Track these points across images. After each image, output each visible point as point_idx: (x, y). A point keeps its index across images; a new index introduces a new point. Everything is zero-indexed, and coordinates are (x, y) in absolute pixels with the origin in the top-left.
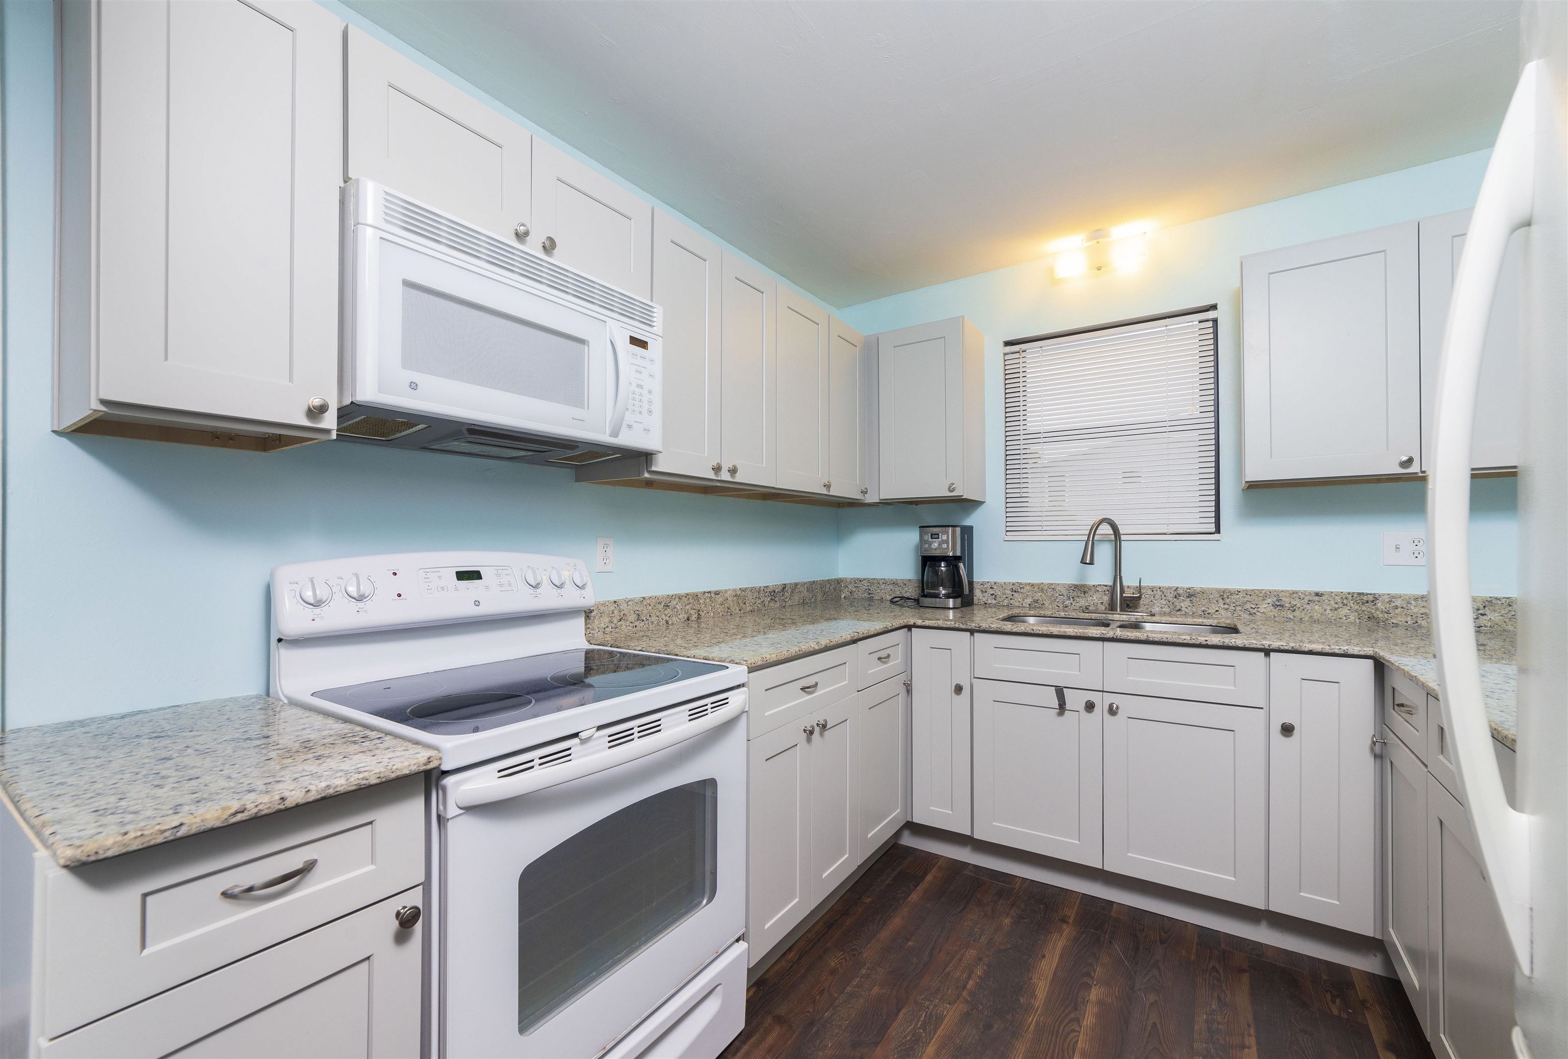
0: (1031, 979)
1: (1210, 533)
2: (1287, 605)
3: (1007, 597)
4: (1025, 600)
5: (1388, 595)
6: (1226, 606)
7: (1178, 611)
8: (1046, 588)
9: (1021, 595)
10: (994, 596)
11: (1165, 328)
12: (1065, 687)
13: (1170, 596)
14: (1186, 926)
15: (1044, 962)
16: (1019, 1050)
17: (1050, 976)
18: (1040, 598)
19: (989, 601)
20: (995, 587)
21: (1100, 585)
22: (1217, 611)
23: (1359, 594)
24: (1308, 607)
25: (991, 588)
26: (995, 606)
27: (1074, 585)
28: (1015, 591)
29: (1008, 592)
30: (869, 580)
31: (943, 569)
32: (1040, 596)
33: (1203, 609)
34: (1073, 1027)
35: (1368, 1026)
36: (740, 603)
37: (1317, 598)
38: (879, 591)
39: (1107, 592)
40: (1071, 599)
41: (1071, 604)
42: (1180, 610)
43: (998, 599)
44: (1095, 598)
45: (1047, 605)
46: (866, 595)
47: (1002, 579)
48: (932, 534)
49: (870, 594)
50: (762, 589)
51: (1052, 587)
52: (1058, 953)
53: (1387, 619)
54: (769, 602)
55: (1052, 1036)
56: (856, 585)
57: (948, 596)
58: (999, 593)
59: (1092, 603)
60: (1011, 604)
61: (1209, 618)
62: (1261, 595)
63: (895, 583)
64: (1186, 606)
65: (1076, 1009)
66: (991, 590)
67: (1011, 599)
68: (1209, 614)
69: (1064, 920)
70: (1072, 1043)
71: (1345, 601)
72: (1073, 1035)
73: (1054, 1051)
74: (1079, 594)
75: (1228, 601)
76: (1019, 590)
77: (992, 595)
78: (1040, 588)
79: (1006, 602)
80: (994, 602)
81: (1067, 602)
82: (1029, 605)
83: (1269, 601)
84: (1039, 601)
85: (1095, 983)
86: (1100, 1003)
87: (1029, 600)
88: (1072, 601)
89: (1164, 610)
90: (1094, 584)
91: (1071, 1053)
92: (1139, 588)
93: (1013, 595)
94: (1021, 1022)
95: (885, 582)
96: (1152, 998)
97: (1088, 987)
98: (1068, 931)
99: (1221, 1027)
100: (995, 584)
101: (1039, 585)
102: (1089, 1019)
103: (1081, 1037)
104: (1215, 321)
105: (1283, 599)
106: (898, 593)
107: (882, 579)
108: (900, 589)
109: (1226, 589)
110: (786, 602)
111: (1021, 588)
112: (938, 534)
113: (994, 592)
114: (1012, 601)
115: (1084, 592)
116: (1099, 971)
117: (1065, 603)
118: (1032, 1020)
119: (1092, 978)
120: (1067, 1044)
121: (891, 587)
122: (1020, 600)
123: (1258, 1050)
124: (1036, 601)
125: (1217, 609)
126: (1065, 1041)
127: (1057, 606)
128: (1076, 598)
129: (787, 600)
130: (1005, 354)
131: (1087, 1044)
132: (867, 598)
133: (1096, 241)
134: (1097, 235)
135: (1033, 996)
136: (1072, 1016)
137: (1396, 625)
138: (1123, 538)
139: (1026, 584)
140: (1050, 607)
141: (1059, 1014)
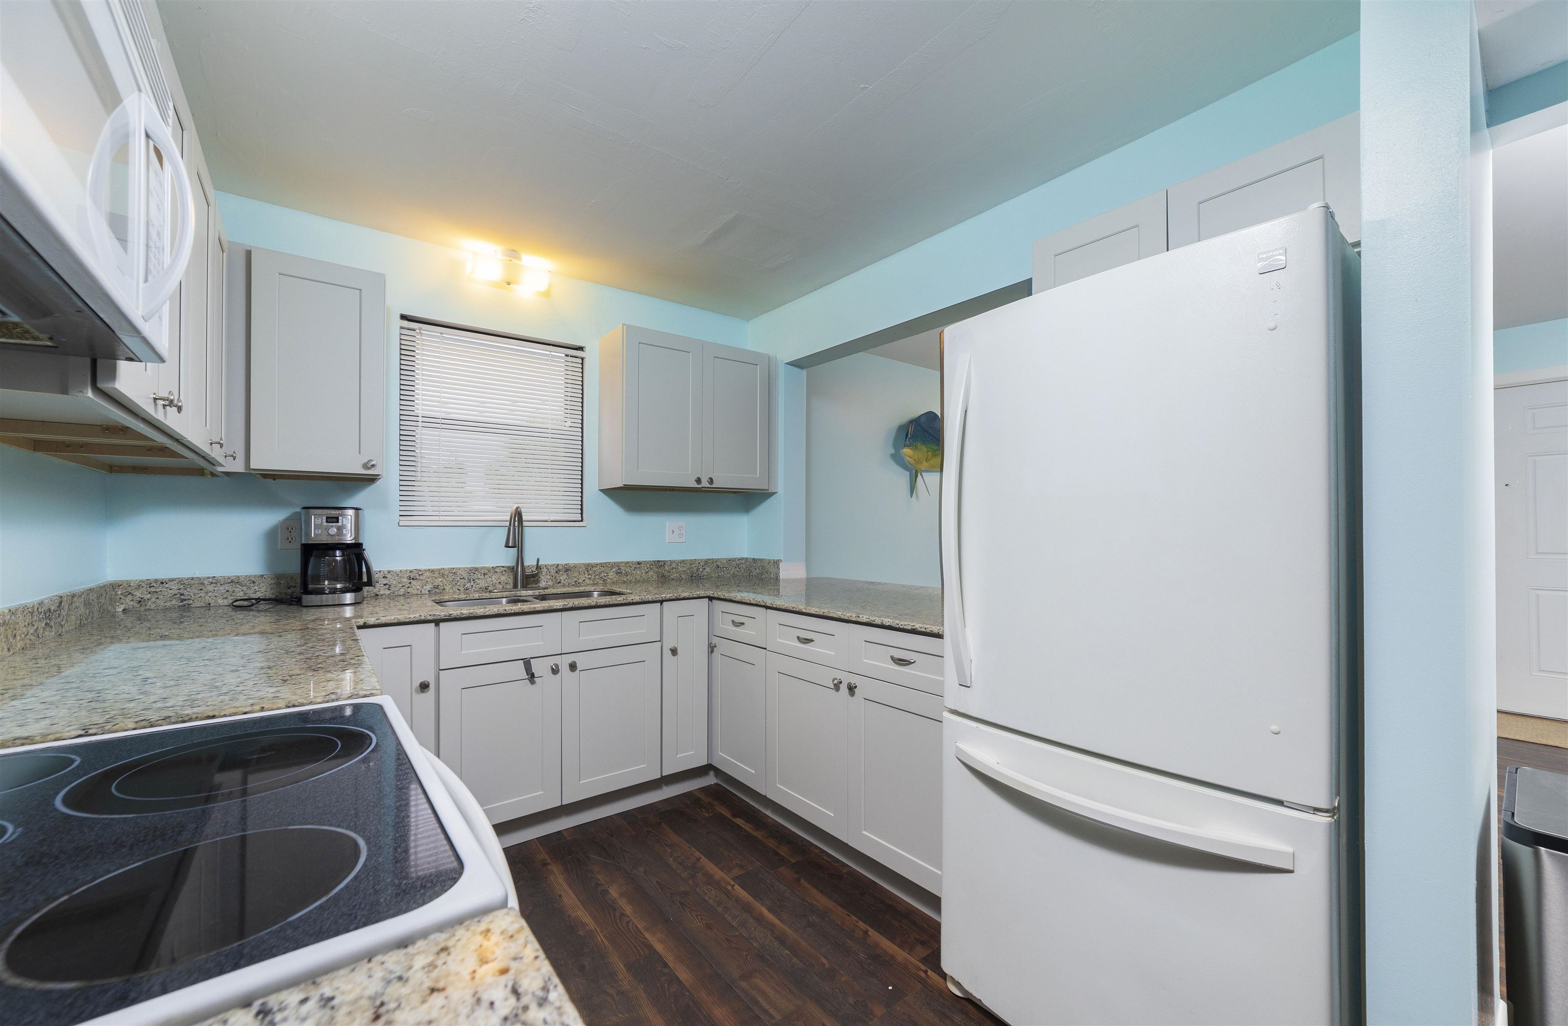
0: (570, 916)
1: (578, 521)
2: (623, 572)
3: (403, 586)
4: (425, 587)
5: (670, 561)
6: (590, 576)
7: (558, 583)
8: (446, 573)
9: (420, 581)
10: (387, 586)
11: (549, 353)
12: (531, 658)
13: (553, 572)
14: (612, 818)
15: (565, 899)
16: (616, 962)
17: (579, 904)
18: (441, 584)
19: (382, 592)
20: (389, 576)
21: (499, 566)
22: (584, 580)
23: (658, 561)
24: (634, 572)
25: (384, 577)
26: (389, 596)
27: (474, 568)
28: (413, 579)
29: (405, 580)
30: (181, 581)
31: (338, 558)
32: (441, 581)
33: (575, 580)
34: (626, 920)
35: (721, 813)
36: (9, 636)
37: (638, 566)
38: (203, 595)
39: (504, 573)
40: (472, 582)
41: (472, 586)
42: (560, 582)
43: (393, 589)
44: (493, 579)
45: (448, 590)
46: (174, 602)
47: (396, 567)
48: (327, 518)
49: (183, 600)
50: (36, 608)
51: (453, 572)
52: (566, 887)
53: (669, 576)
54: (44, 629)
55: (622, 936)
56: (152, 589)
57: (344, 591)
58: (394, 583)
59: (491, 584)
60: (408, 593)
61: (579, 587)
62: (609, 566)
63: (235, 581)
64: (564, 579)
65: (615, 910)
66: (384, 579)
67: (408, 588)
68: (579, 583)
69: (545, 864)
70: (635, 929)
71: (651, 567)
72: (630, 924)
73: (632, 943)
74: (479, 576)
75: (590, 572)
76: (418, 577)
77: (385, 585)
78: (441, 573)
79: (402, 591)
80: (388, 592)
81: (468, 585)
82: (429, 591)
83: (614, 570)
84: (439, 587)
85: (607, 886)
86: (622, 895)
87: (428, 587)
88: (472, 584)
89: (549, 583)
90: (493, 566)
91: (640, 935)
92: (538, 567)
93: (410, 583)
94: (596, 946)
95: (215, 581)
96: (642, 869)
97: (605, 892)
98: (555, 868)
99: (681, 858)
100: (389, 572)
101: (439, 570)
102: (628, 910)
103: (636, 922)
104: (582, 359)
105: (622, 568)
106: (242, 593)
107: (209, 578)
108: (245, 588)
109: (589, 564)
110: (62, 626)
111: (420, 575)
112: (338, 518)
113: (387, 582)
114: (409, 590)
115: (484, 574)
116: (601, 878)
117: (466, 586)
118: (601, 938)
119: (602, 885)
120: (633, 932)
121: (227, 587)
122: (418, 587)
123: (704, 856)
124: (437, 587)
125: (584, 579)
126: (630, 932)
127: (458, 590)
128: (476, 581)
129: (63, 623)
130: (402, 328)
131: (642, 922)
132: (176, 606)
133: (510, 259)
134: (513, 254)
135: (584, 925)
136: (618, 915)
137: (673, 579)
138: (525, 524)
139: (425, 571)
140: (451, 591)
141: (610, 921)
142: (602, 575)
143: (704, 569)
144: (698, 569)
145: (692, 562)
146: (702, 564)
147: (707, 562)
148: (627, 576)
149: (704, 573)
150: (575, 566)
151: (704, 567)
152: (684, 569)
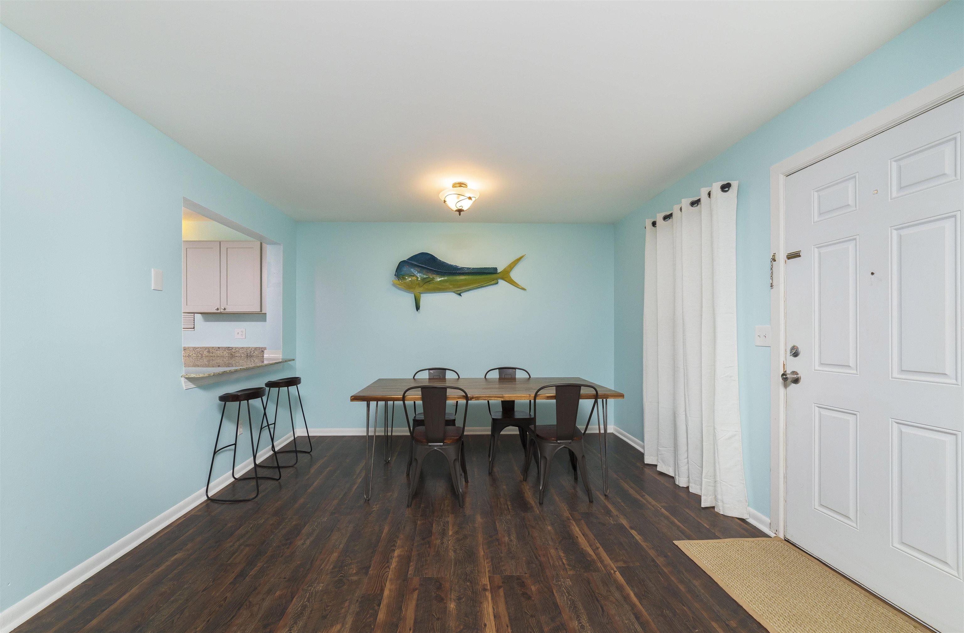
142: (201, 352)
143: (254, 352)
144: (251, 352)
145: (247, 348)
146: (253, 349)
147: (256, 349)
148: (213, 353)
149: (254, 354)
150: (188, 348)
151: (254, 351)
152: (242, 352)
